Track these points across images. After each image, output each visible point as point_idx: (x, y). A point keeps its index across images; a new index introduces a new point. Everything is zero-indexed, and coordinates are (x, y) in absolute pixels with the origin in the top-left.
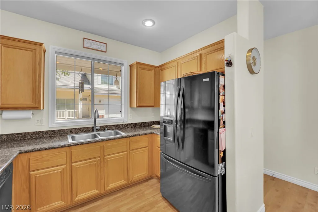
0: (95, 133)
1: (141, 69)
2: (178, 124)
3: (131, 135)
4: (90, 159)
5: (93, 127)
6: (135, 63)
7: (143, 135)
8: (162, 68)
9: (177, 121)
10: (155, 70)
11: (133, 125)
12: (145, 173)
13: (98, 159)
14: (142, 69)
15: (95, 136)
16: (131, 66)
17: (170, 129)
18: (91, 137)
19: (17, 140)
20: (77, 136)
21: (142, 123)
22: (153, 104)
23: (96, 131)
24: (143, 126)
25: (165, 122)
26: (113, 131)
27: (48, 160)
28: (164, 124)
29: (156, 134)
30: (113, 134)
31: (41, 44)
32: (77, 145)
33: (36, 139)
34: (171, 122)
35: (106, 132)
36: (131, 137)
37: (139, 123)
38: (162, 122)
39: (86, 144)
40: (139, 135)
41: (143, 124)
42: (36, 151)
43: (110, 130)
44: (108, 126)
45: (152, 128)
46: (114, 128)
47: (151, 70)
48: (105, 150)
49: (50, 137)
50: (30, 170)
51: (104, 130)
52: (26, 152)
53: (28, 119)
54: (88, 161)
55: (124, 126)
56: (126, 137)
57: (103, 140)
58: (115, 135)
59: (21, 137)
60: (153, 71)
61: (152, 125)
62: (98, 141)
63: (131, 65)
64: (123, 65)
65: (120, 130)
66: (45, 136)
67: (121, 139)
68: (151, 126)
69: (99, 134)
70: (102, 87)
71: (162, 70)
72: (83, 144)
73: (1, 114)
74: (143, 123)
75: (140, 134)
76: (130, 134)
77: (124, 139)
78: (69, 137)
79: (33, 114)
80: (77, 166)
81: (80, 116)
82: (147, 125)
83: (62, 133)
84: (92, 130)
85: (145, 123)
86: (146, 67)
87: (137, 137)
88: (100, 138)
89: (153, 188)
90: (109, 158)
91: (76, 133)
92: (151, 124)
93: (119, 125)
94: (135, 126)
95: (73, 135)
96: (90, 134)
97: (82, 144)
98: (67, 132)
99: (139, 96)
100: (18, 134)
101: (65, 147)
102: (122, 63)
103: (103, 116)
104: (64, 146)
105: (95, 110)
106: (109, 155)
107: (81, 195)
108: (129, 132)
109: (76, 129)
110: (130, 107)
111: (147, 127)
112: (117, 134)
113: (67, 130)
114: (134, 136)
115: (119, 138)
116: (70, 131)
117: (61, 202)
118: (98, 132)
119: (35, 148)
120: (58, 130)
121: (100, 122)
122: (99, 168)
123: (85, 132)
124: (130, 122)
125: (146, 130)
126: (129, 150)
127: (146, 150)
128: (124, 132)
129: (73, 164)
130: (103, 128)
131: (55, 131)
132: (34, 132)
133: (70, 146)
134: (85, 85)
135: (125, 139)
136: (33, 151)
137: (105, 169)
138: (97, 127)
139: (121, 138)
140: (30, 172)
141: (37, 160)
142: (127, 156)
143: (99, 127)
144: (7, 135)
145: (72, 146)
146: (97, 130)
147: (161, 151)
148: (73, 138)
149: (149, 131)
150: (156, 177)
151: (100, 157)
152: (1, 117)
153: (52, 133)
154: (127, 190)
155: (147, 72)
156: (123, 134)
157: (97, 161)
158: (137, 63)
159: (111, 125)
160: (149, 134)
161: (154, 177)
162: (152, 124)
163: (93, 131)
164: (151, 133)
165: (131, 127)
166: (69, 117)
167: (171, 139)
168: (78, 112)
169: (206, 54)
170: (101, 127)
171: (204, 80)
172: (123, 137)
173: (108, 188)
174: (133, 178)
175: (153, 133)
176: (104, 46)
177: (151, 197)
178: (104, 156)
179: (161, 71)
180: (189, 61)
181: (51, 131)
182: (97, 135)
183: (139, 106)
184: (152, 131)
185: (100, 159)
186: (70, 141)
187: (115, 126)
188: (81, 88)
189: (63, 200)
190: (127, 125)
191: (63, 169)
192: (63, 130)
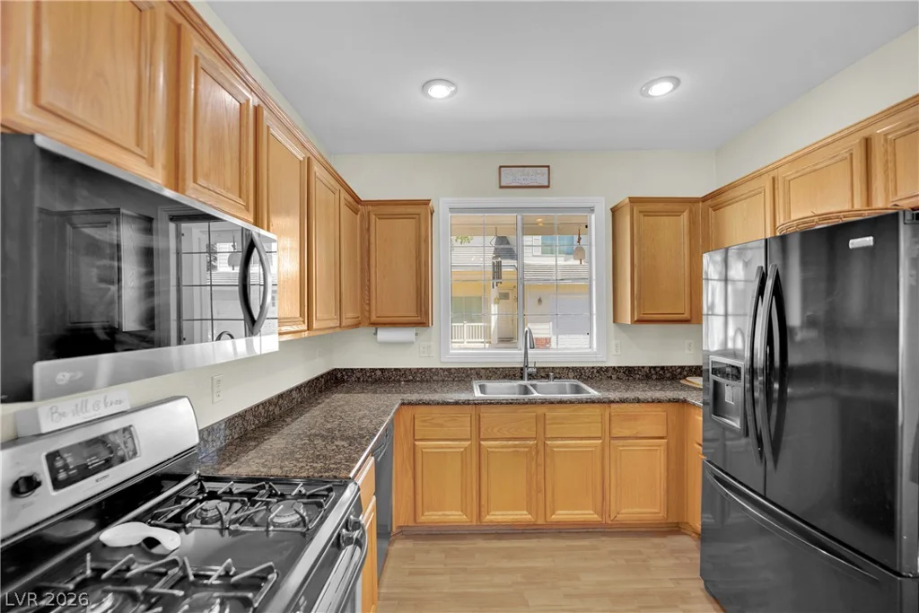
0: (525, 382)
1: (645, 216)
2: (757, 379)
3: (612, 399)
4: (516, 439)
5: (522, 369)
6: (627, 201)
7: (648, 402)
8: (715, 200)
9: (752, 371)
10: (691, 211)
11: (624, 372)
12: (656, 510)
13: (532, 443)
14: (646, 214)
15: (526, 390)
16: (614, 211)
17: (733, 393)
18: (517, 390)
19: (394, 380)
20: (490, 385)
21: (650, 368)
22: (687, 316)
23: (529, 379)
24: (654, 377)
25: (715, 371)
26: (567, 383)
27: (441, 426)
28: (712, 377)
29: (694, 405)
30: (568, 389)
31: (426, 202)
32: (490, 403)
33: (422, 381)
34: (735, 373)
35: (552, 383)
36: (612, 402)
37: (643, 367)
38: (708, 370)
39: (507, 404)
40: (638, 401)
41: (653, 372)
42: (424, 404)
43: (560, 378)
44: (557, 368)
45: (682, 385)
46: (571, 374)
47: (677, 214)
48: (548, 427)
49: (443, 381)
50: (416, 438)
51: (547, 377)
52: (410, 404)
53: (409, 343)
54: (510, 442)
55: (598, 372)
56: (598, 402)
57: (544, 402)
58: (571, 393)
59: (400, 376)
60: (685, 215)
61: (685, 378)
62: (533, 402)
63: (616, 206)
64: (592, 210)
65: (585, 381)
66: (435, 378)
67: (586, 405)
68: (680, 379)
69: (534, 386)
70: (546, 263)
71: (716, 208)
72: (502, 404)
73: (376, 334)
74: (655, 368)
75: (639, 399)
76: (613, 395)
77: (592, 405)
78: (474, 386)
79: (416, 334)
80: (491, 448)
81: (495, 339)
82: (668, 375)
83: (462, 376)
84: (519, 374)
85: (662, 368)
86: (660, 206)
87: (631, 405)
88: (535, 395)
89: (677, 558)
90: (557, 447)
91: (488, 378)
92: (680, 373)
93: (583, 368)
94: (629, 374)
95: (483, 382)
96: (516, 383)
97: (499, 403)
98: (471, 374)
99: (640, 291)
100: (396, 370)
101: (469, 404)
102: (589, 205)
103: (548, 341)
104: (467, 403)
105: (526, 329)
106: (556, 439)
107: (497, 513)
108: (608, 390)
109: (488, 369)
110: (614, 322)
111: (669, 382)
112: (578, 390)
113: (471, 369)
114: (622, 401)
115: (582, 402)
116: (478, 374)
117: (461, 513)
118: (534, 382)
119: (422, 397)
120: (455, 369)
121: (538, 358)
122: (534, 464)
123: (504, 377)
124: (613, 362)
125: (660, 390)
126: (607, 439)
127: (660, 446)
128: (598, 389)
129: (482, 442)
130: (544, 373)
131: (450, 369)
132: (418, 369)
133: (478, 404)
134: (504, 262)
135: (597, 405)
136: (419, 404)
137: (547, 470)
138: (530, 370)
139: (587, 402)
140: (416, 440)
141: (425, 421)
142: (603, 450)
143: (535, 370)
144: (382, 370)
145: (481, 404)
146: (531, 377)
147: (705, 458)
148: (483, 389)
149: (670, 394)
150: (694, 535)
151: (535, 439)
152: (376, 338)
153: (446, 373)
154: (603, 539)
155: (666, 221)
156: (593, 393)
157: (530, 447)
158: (633, 200)
159: (563, 368)
160: (669, 401)
161: (688, 533)
162: (685, 373)
163: (522, 378)
164: (677, 401)
165: (618, 378)
166: (471, 340)
167: (736, 424)
168: (490, 328)
169: (890, 137)
170: (538, 369)
171: (855, 243)
172: (593, 402)
173: (553, 516)
174: (618, 513)
175: (684, 401)
176: (543, 175)
177: (670, 579)
178: (546, 438)
179: (714, 210)
180: (815, 170)
181: (443, 370)
182: (531, 388)
183: (640, 321)
184: (681, 395)
185: (537, 444)
186: (477, 394)
187: (574, 369)
188: (497, 268)
189: (464, 511)
190: (607, 369)
191: (466, 448)
192: (465, 369)
